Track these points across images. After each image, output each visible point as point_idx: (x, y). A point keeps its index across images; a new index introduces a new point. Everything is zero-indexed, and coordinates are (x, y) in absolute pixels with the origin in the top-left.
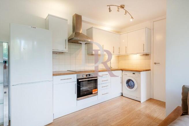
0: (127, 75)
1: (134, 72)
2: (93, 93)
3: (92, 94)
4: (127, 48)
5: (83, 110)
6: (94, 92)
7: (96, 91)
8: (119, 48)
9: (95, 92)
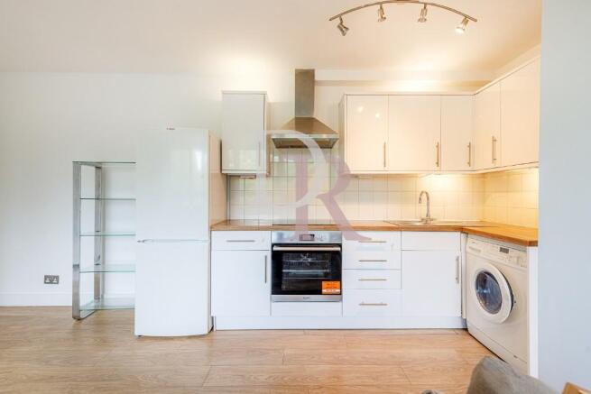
0: (480, 251)
1: (505, 245)
2: (324, 291)
3: (319, 292)
4: (497, 144)
5: (287, 332)
6: (327, 288)
7: (335, 288)
8: (469, 146)
9: (329, 291)
